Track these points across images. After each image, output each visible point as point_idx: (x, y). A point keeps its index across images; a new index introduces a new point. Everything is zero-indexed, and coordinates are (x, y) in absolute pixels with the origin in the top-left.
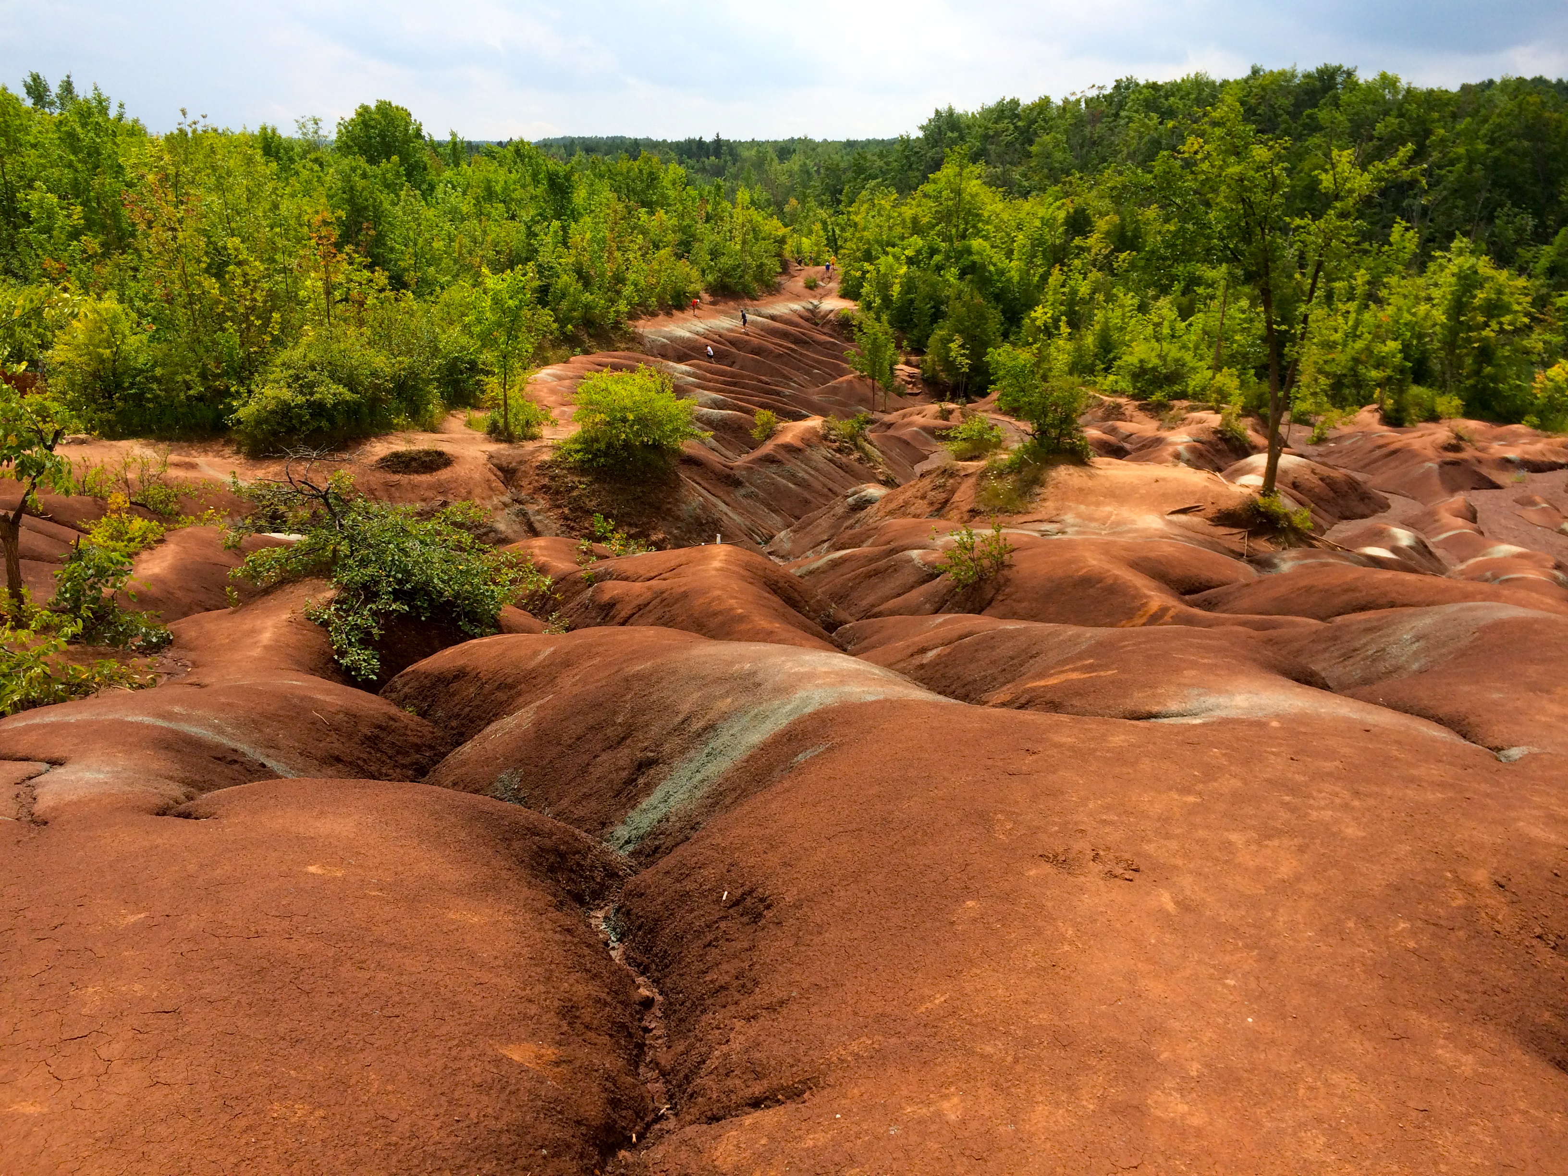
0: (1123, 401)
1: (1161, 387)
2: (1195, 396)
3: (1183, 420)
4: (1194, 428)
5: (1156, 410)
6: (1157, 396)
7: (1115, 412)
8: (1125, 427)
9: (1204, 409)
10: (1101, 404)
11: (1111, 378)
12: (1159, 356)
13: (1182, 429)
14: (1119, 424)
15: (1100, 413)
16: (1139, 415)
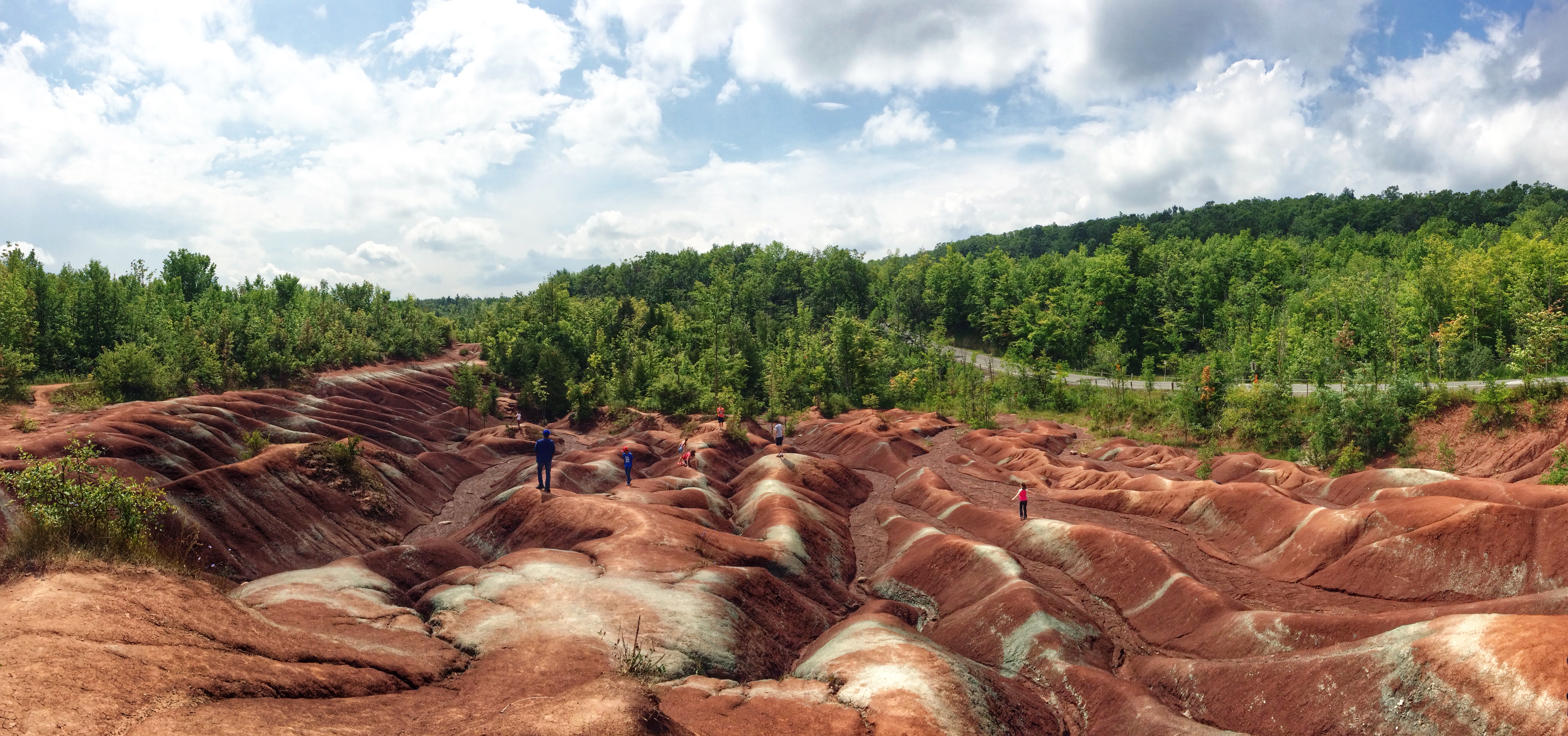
0: (655, 415)
1: (681, 406)
2: (705, 411)
3: (699, 429)
4: (707, 434)
5: (679, 422)
6: (679, 412)
7: (651, 424)
8: (657, 435)
9: (712, 420)
10: (640, 419)
11: (647, 399)
12: (678, 382)
13: (699, 436)
14: (653, 432)
15: (640, 425)
16: (668, 426)
